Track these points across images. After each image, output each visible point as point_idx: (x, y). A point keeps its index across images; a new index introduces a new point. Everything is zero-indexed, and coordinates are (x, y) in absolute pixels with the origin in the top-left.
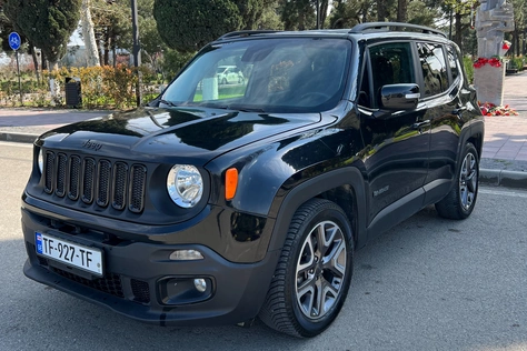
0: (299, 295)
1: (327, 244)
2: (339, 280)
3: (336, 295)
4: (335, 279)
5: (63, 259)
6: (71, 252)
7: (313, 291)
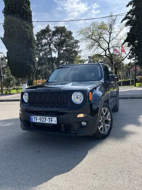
0: (99, 129)
1: (105, 114)
2: (109, 122)
3: (109, 126)
4: (108, 122)
5: (41, 122)
6: (44, 119)
7: (103, 127)
